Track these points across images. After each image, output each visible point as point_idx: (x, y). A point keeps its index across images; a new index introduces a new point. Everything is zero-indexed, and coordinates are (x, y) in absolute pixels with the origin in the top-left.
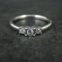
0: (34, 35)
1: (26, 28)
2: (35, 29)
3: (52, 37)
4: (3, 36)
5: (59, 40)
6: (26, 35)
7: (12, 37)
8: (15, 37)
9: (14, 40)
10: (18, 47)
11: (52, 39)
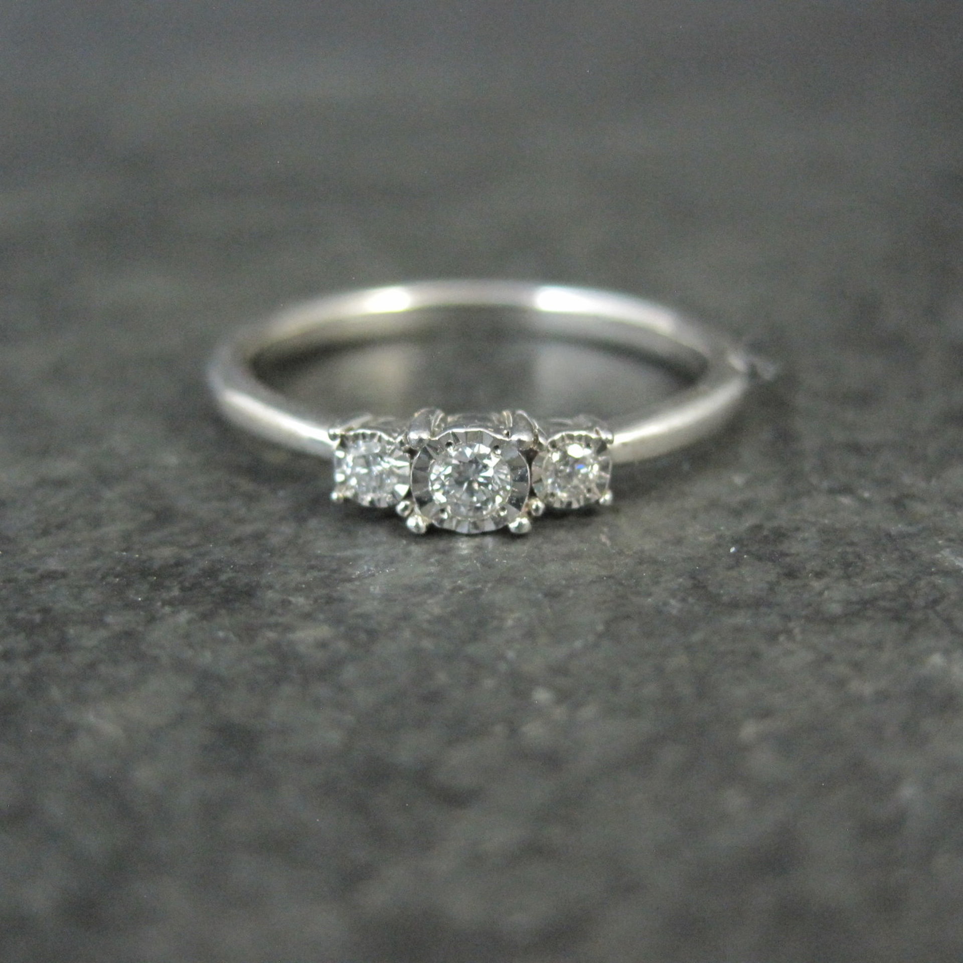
0: (519, 522)
1: (414, 436)
2: (526, 437)
3: (736, 541)
4: (126, 537)
5: (819, 575)
6: (416, 521)
7: (238, 541)
8: (275, 540)
9: (269, 575)
10: (323, 645)
11: (737, 562)
